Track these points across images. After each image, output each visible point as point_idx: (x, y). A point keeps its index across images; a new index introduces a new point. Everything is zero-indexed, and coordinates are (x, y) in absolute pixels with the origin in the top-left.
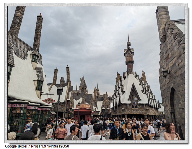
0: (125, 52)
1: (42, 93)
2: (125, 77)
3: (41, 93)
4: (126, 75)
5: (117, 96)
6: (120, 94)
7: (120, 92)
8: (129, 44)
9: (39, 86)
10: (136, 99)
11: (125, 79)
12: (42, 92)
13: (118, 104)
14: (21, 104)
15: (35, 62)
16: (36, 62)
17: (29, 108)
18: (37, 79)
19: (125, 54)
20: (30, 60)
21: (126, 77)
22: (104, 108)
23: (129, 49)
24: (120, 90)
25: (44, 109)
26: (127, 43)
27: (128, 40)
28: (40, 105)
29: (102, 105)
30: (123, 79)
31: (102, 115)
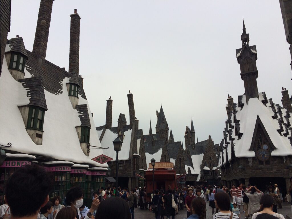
0: (239, 54)
1: (90, 147)
2: (241, 105)
3: (88, 147)
4: (244, 101)
5: (229, 143)
6: (234, 139)
7: (233, 136)
8: (246, 37)
9: (84, 135)
10: (265, 147)
11: (242, 108)
12: (90, 145)
13: (230, 157)
14: (62, 167)
15: (74, 95)
16: (76, 95)
17: (73, 172)
18: (79, 123)
19: (238, 58)
20: (67, 94)
21: (243, 104)
22: (206, 168)
23: (245, 47)
24: (234, 131)
25: (96, 174)
26: (242, 36)
27: (244, 29)
28: (88, 166)
29: (202, 162)
30: (238, 109)
31: (203, 181)
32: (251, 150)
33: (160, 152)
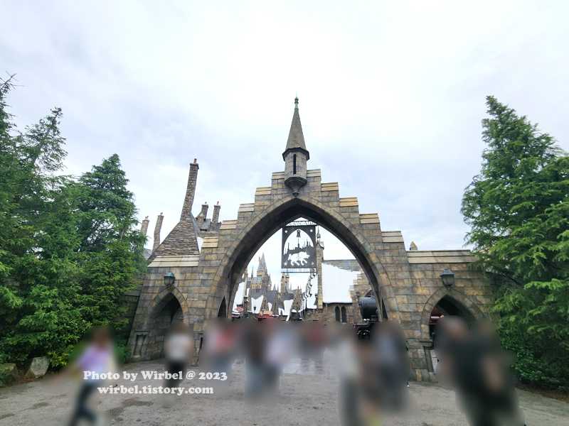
7: (308, 294)
22: (294, 311)
29: (292, 306)
31: (291, 320)
32: (315, 304)
33: (262, 298)
